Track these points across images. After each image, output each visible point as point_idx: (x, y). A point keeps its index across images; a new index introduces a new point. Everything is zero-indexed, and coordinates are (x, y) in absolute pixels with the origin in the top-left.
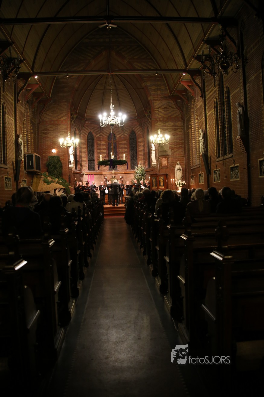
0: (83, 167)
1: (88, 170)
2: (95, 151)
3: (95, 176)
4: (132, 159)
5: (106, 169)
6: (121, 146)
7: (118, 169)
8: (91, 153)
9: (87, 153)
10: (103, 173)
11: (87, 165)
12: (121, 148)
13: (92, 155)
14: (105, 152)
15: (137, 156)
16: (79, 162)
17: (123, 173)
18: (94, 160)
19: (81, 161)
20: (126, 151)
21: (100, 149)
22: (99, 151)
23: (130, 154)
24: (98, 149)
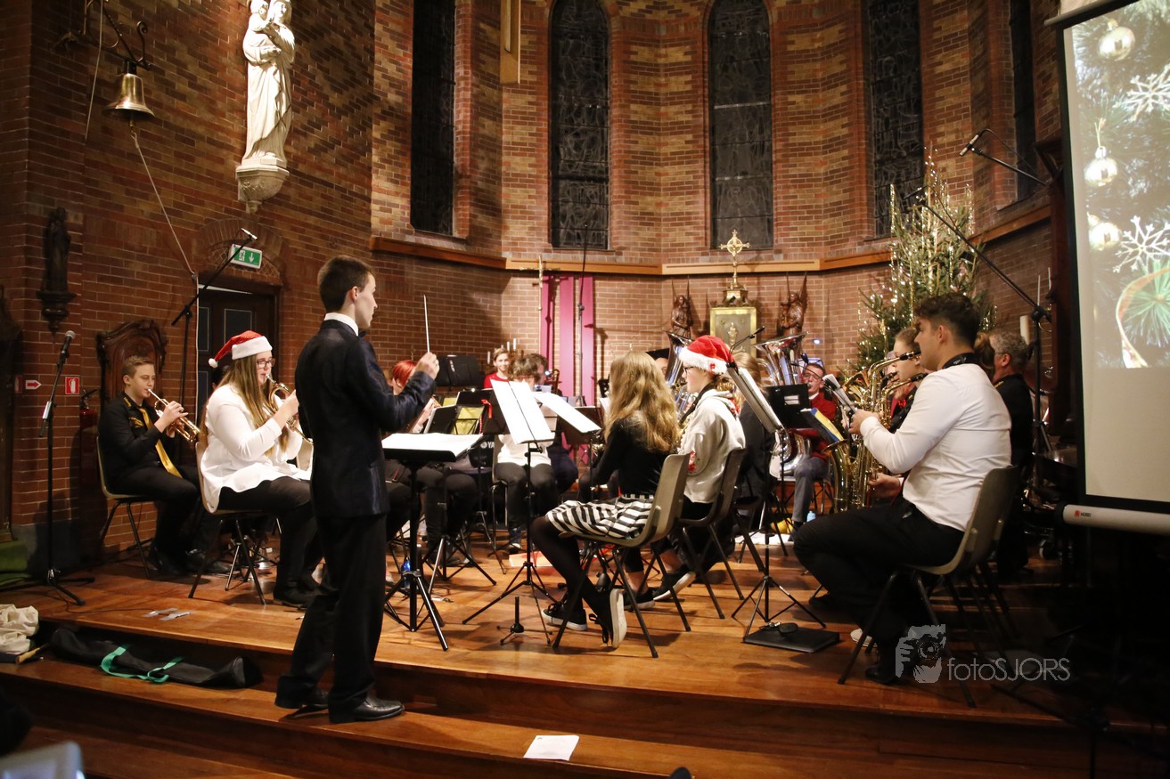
0: (509, 222)
1: (544, 241)
2: (615, 112)
3: (603, 288)
4: (880, 163)
5: (691, 239)
6: (800, 72)
7: (779, 240)
8: (583, 124)
9: (544, 126)
10: (666, 270)
11: (542, 210)
12: (807, 87)
13: (593, 141)
14: (689, 118)
15: (920, 134)
16: (463, 182)
17: (816, 267)
18: (602, 179)
19: (494, 176)
20: (838, 100)
21: (651, 100)
22: (638, 112)
23: (868, 122)
24: (635, 102)
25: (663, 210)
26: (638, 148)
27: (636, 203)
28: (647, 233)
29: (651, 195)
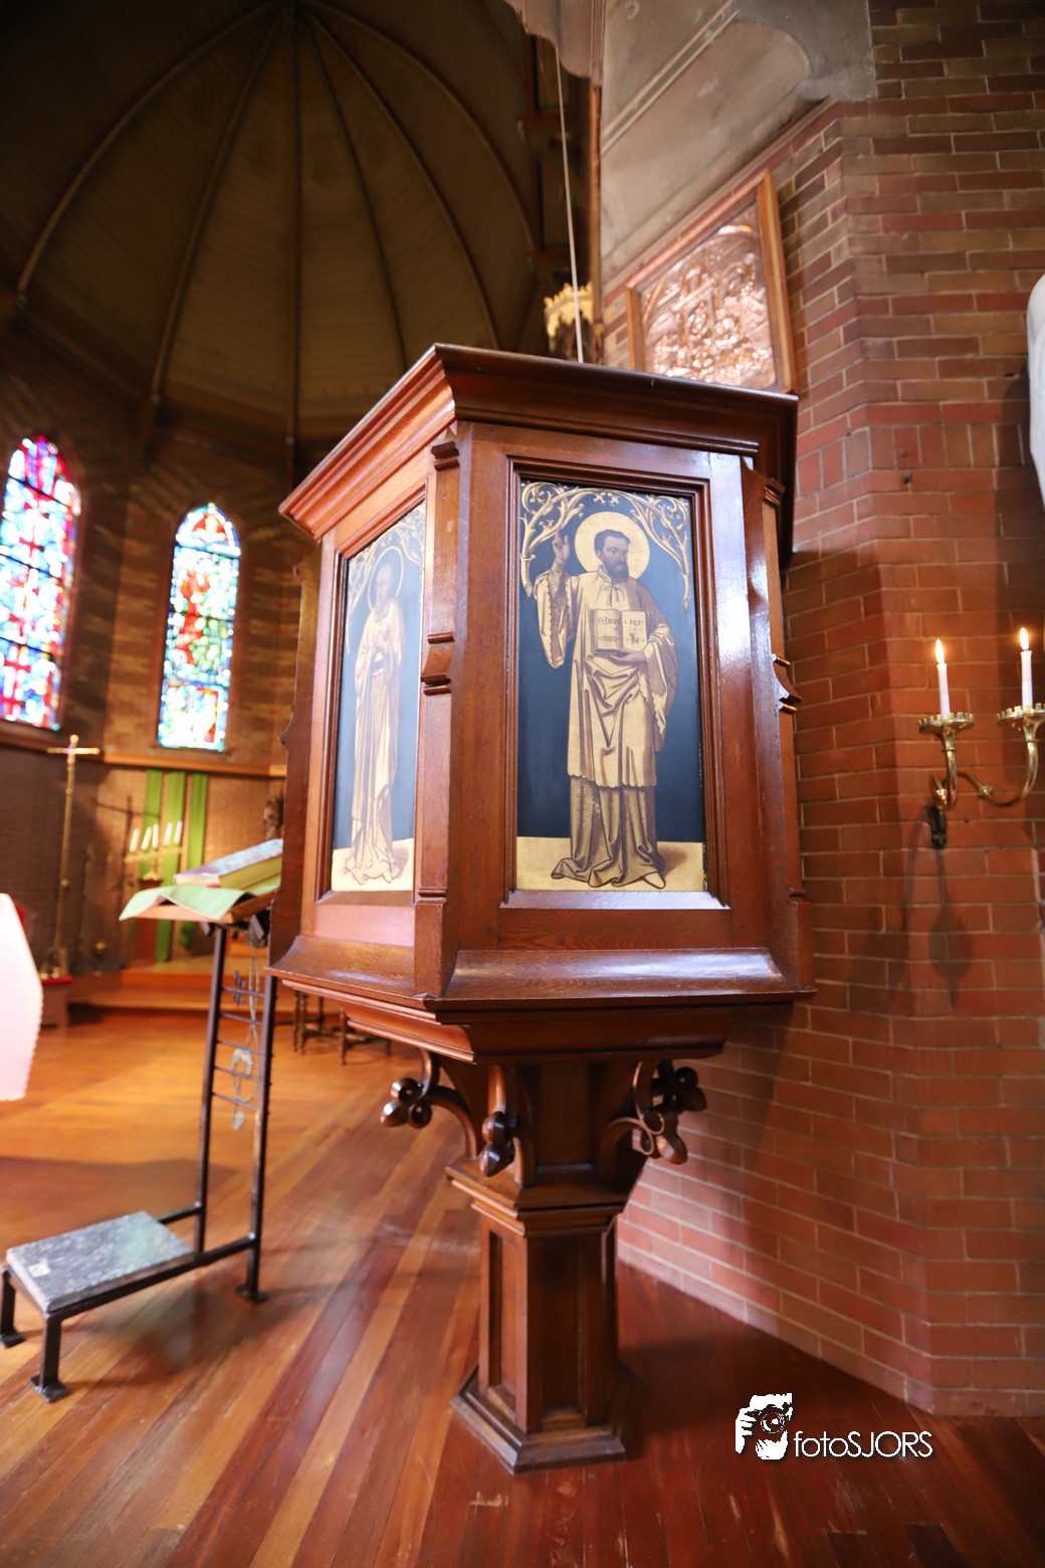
0: (115, 717)
11: (149, 708)
19: (101, 674)
22: (259, 627)
24: (256, 618)
25: (276, 717)
26: (256, 659)
27: (249, 709)
28: (259, 737)
29: (266, 702)
